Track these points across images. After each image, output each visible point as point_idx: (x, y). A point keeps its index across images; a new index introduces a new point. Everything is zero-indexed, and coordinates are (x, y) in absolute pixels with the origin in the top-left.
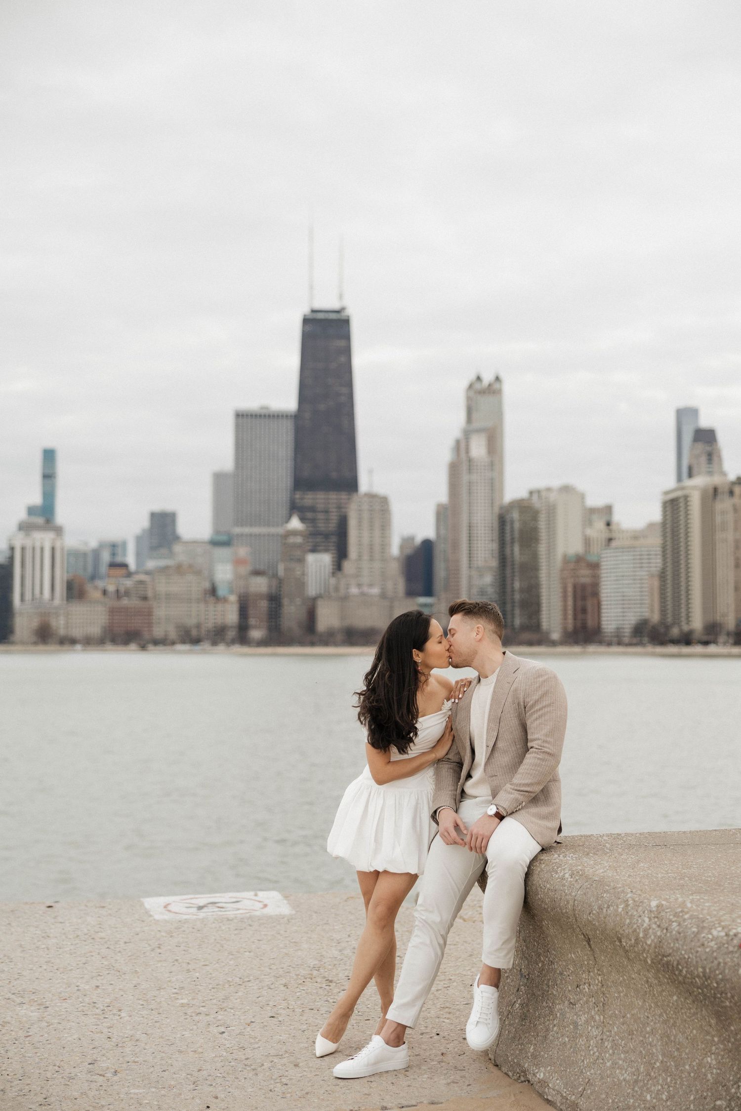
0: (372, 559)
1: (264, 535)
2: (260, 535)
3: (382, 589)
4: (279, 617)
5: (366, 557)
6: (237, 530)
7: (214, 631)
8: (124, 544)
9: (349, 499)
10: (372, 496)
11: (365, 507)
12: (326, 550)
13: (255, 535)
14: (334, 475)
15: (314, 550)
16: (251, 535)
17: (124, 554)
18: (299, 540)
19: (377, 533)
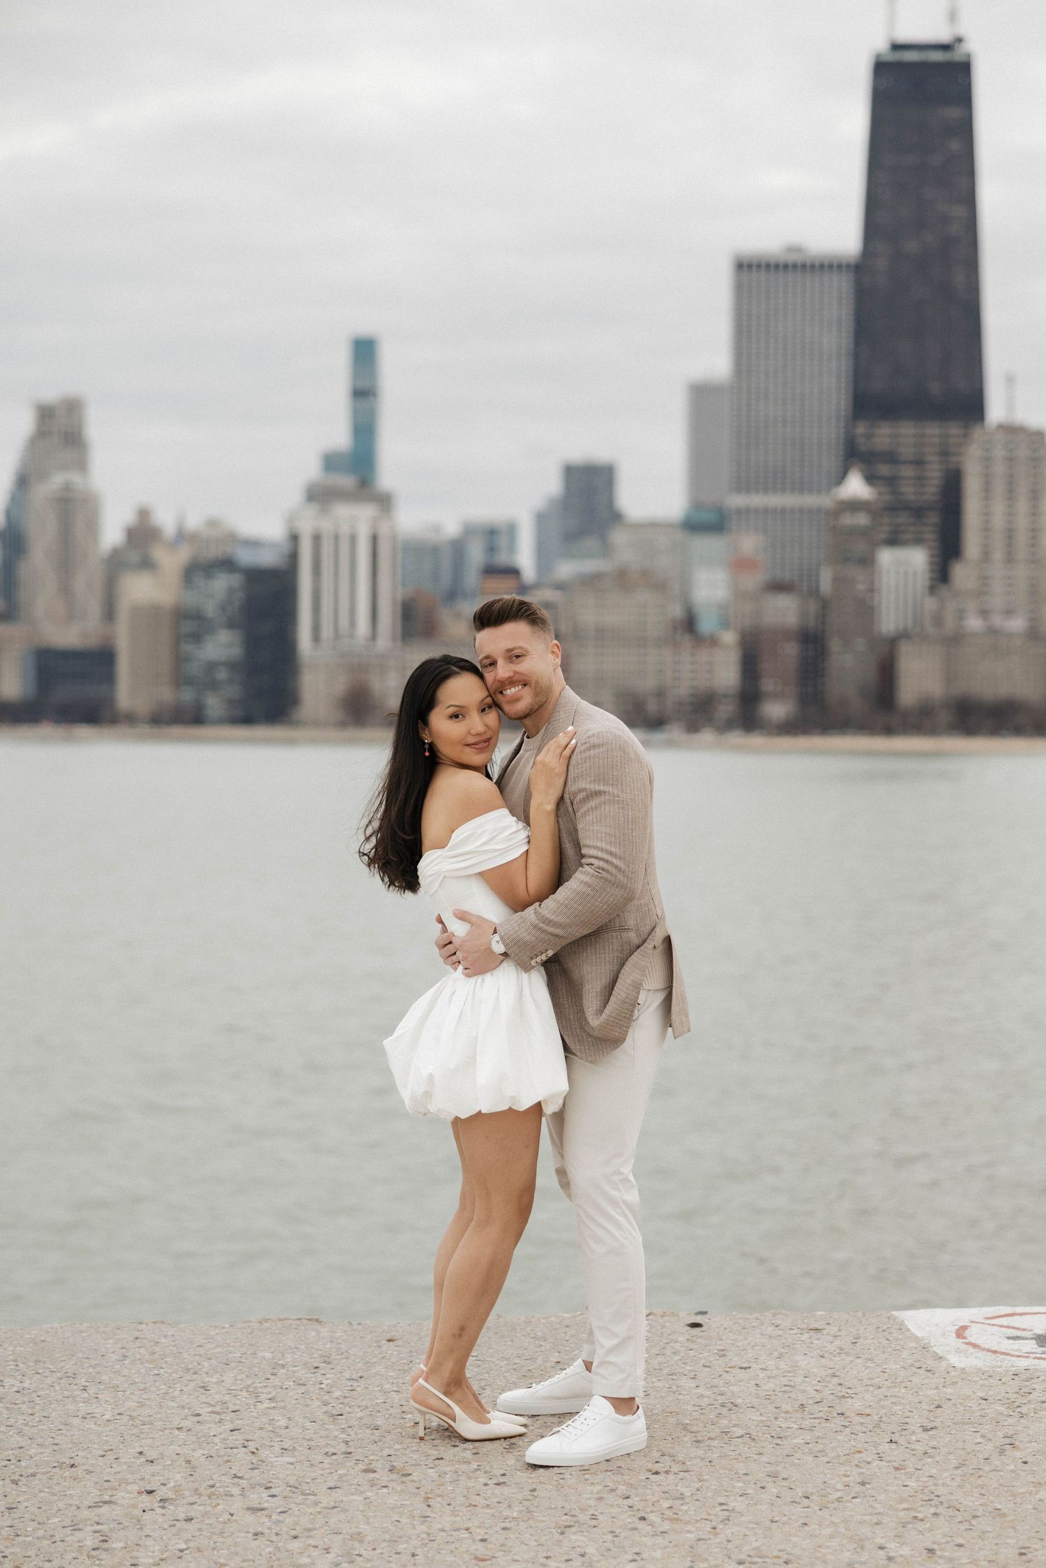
0: (1010, 559)
1: (792, 511)
2: (783, 511)
3: (1032, 619)
4: (822, 676)
5: (998, 555)
6: (737, 501)
7: (692, 704)
8: (512, 529)
9: (965, 435)
10: (1012, 430)
11: (999, 453)
12: (918, 541)
13: (775, 511)
14: (935, 388)
15: (894, 541)
16: (766, 511)
17: (512, 547)
18: (862, 520)
19: (1022, 505)
